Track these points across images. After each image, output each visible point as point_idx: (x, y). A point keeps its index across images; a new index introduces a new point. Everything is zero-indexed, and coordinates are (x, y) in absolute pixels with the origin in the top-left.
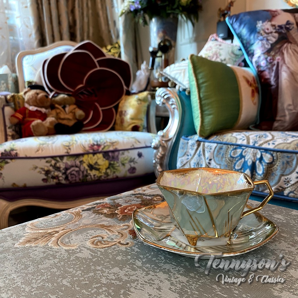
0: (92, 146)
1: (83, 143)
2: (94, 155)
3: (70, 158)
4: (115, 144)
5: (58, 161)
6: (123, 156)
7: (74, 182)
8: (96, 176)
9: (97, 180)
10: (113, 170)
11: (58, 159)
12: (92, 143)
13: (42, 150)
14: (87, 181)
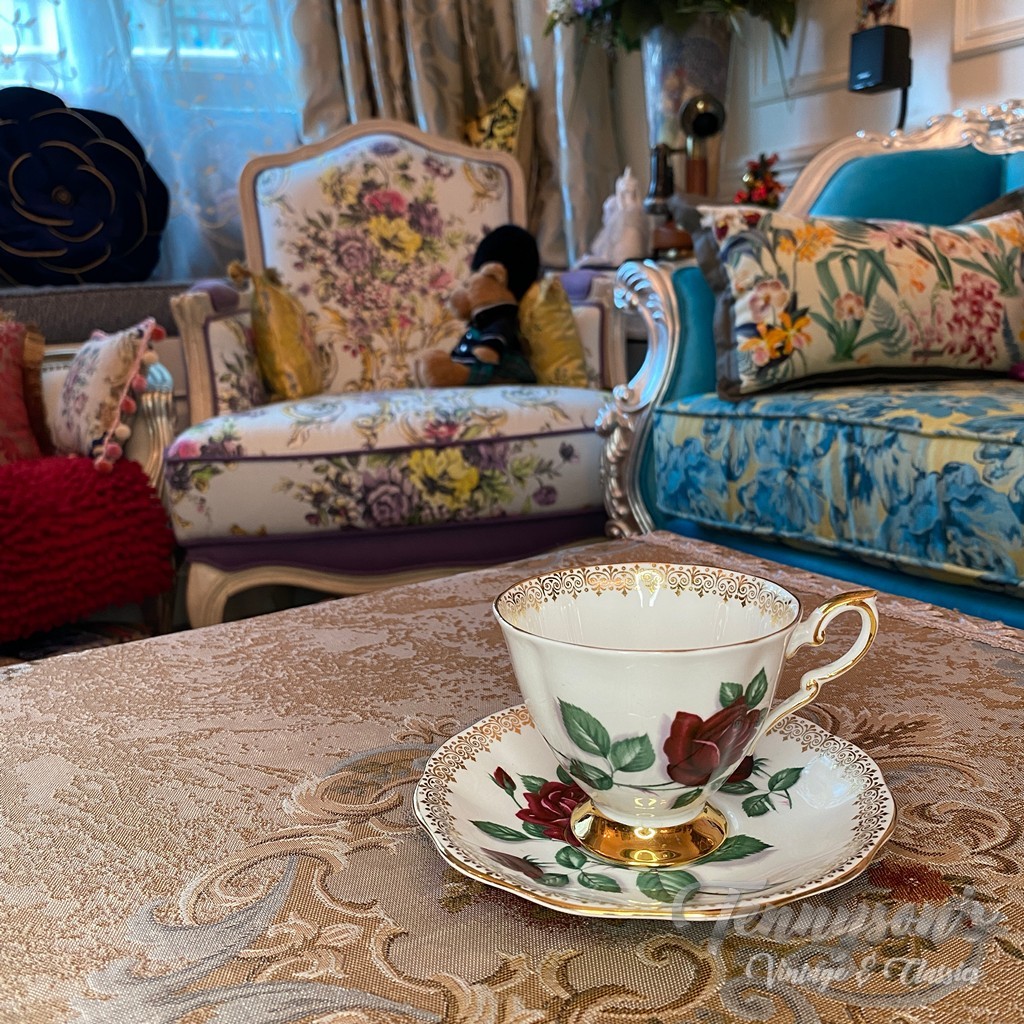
0: (433, 428)
1: (410, 420)
2: (437, 454)
3: (375, 460)
4: (494, 422)
5: (344, 468)
6: (519, 455)
7: (387, 524)
8: (444, 510)
9: (448, 521)
10: (490, 494)
11: (344, 461)
12: (431, 419)
13: (304, 440)
14: (420, 523)
